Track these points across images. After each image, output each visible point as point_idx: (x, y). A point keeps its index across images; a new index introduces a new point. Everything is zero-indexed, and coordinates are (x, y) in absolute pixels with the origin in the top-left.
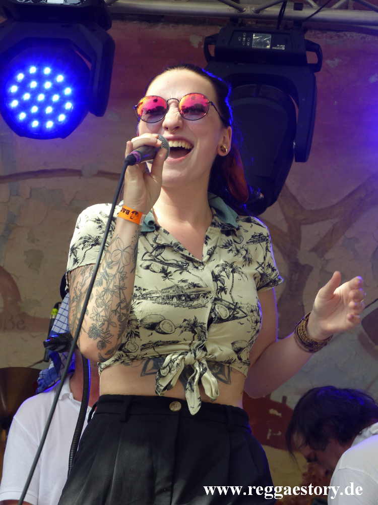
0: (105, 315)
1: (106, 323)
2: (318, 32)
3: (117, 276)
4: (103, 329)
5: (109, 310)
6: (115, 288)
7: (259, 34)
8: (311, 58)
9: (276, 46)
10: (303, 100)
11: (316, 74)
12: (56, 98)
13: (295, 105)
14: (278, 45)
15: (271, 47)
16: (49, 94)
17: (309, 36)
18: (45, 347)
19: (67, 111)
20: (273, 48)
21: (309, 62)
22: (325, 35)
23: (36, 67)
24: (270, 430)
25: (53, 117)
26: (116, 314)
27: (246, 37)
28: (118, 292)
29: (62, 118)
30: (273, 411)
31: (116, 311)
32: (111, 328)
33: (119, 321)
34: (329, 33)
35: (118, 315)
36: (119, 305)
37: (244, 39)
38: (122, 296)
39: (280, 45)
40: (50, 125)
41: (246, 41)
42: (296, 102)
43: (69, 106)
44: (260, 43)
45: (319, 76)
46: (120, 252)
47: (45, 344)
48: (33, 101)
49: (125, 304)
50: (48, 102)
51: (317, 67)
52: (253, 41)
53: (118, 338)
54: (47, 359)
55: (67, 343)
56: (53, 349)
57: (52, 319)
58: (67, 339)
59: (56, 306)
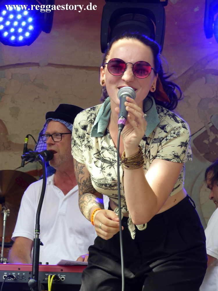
10: (159, 21)
11: (165, 7)
12: (24, 24)
13: (154, 24)
16: (20, 22)
18: (22, 159)
19: (30, 30)
21: (161, 1)
25: (23, 34)
29: (27, 34)
40: (21, 38)
42: (155, 23)
43: (31, 28)
45: (167, 8)
47: (22, 158)
48: (11, 26)
50: (19, 26)
51: (165, 3)
54: (23, 165)
55: (34, 157)
56: (26, 160)
57: (25, 144)
58: (34, 155)
59: (27, 137)
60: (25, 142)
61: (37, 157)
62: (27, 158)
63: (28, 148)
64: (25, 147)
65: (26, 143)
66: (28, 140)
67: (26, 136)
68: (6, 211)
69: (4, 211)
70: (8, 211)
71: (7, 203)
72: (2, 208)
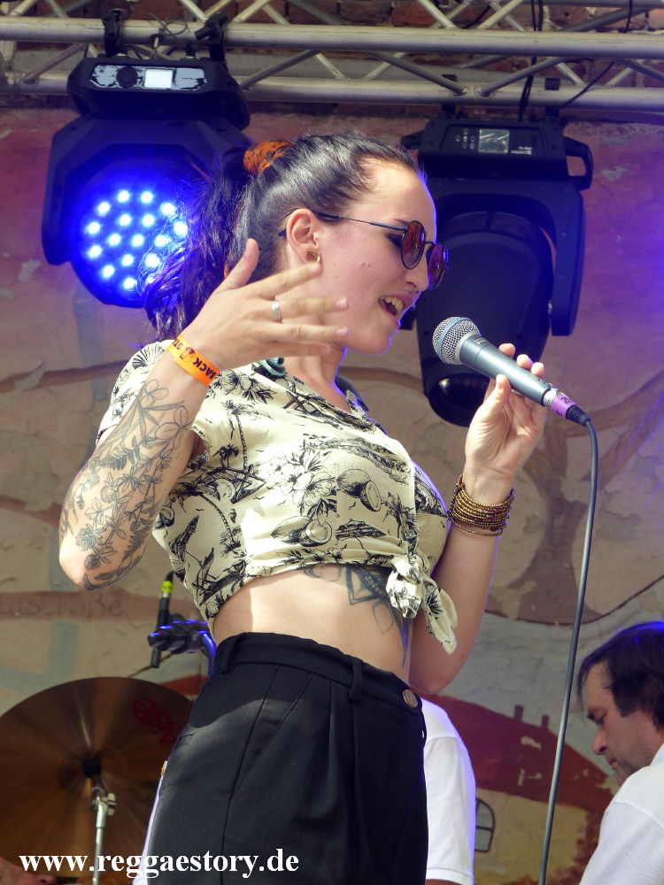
0: (111, 515)
1: (110, 529)
2: (587, 124)
3: (155, 462)
4: (102, 537)
5: (121, 510)
6: (143, 479)
7: (489, 130)
8: (575, 167)
9: (517, 149)
10: (564, 234)
11: (583, 193)
13: (550, 243)
14: (521, 148)
15: (509, 151)
16: (150, 235)
17: (571, 132)
18: (152, 645)
20: (513, 152)
21: (571, 173)
22: (598, 129)
23: (130, 192)
24: (523, 772)
26: (130, 519)
27: (468, 136)
28: (147, 486)
30: (526, 741)
31: (131, 513)
32: (116, 539)
33: (132, 529)
34: (605, 125)
35: (133, 520)
36: (140, 506)
37: (465, 138)
38: (151, 493)
39: (523, 146)
41: (469, 142)
44: (492, 145)
45: (590, 197)
46: (177, 427)
47: (151, 641)
48: (125, 248)
49: (150, 506)
51: (584, 182)
52: (480, 142)
53: (124, 558)
54: (156, 664)
55: (187, 638)
56: (164, 648)
57: (163, 599)
58: (186, 632)
59: (170, 578)
60: (163, 593)
61: (194, 639)
62: (163, 642)
63: (172, 611)
64: (163, 608)
65: (165, 595)
66: (170, 587)
67: (165, 577)
68: (105, 799)
69: (98, 798)
70: (110, 801)
71: (107, 776)
72: (93, 789)
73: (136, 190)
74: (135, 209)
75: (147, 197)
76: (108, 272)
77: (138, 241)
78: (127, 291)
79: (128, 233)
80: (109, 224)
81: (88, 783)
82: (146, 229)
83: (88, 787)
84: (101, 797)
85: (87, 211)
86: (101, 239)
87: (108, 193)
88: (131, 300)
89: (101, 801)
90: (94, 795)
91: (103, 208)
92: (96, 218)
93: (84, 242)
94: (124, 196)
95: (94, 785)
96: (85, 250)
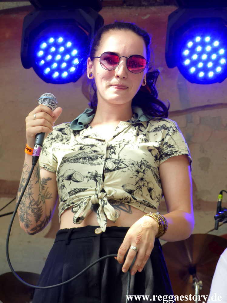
0: (24, 209)
1: (25, 214)
4: (25, 217)
26: (29, 209)
33: (32, 212)
49: (34, 203)
53: (37, 222)
54: (217, 228)
56: (220, 221)
57: (219, 202)
60: (218, 199)
62: (220, 218)
64: (219, 206)
65: (220, 200)
66: (222, 197)
68: (198, 283)
69: (195, 283)
70: (200, 284)
71: (198, 274)
72: (193, 279)
73: (203, 37)
74: (203, 44)
75: (208, 39)
76: (193, 70)
77: (204, 57)
78: (200, 78)
79: (200, 54)
80: (192, 50)
81: (191, 277)
82: (208, 52)
83: (191, 278)
84: (196, 282)
85: (183, 46)
86: (189, 57)
87: (192, 38)
88: (202, 81)
89: (197, 284)
90: (194, 282)
91: (190, 44)
92: (187, 48)
93: (183, 58)
94: (198, 39)
95: (193, 277)
96: (183, 62)
